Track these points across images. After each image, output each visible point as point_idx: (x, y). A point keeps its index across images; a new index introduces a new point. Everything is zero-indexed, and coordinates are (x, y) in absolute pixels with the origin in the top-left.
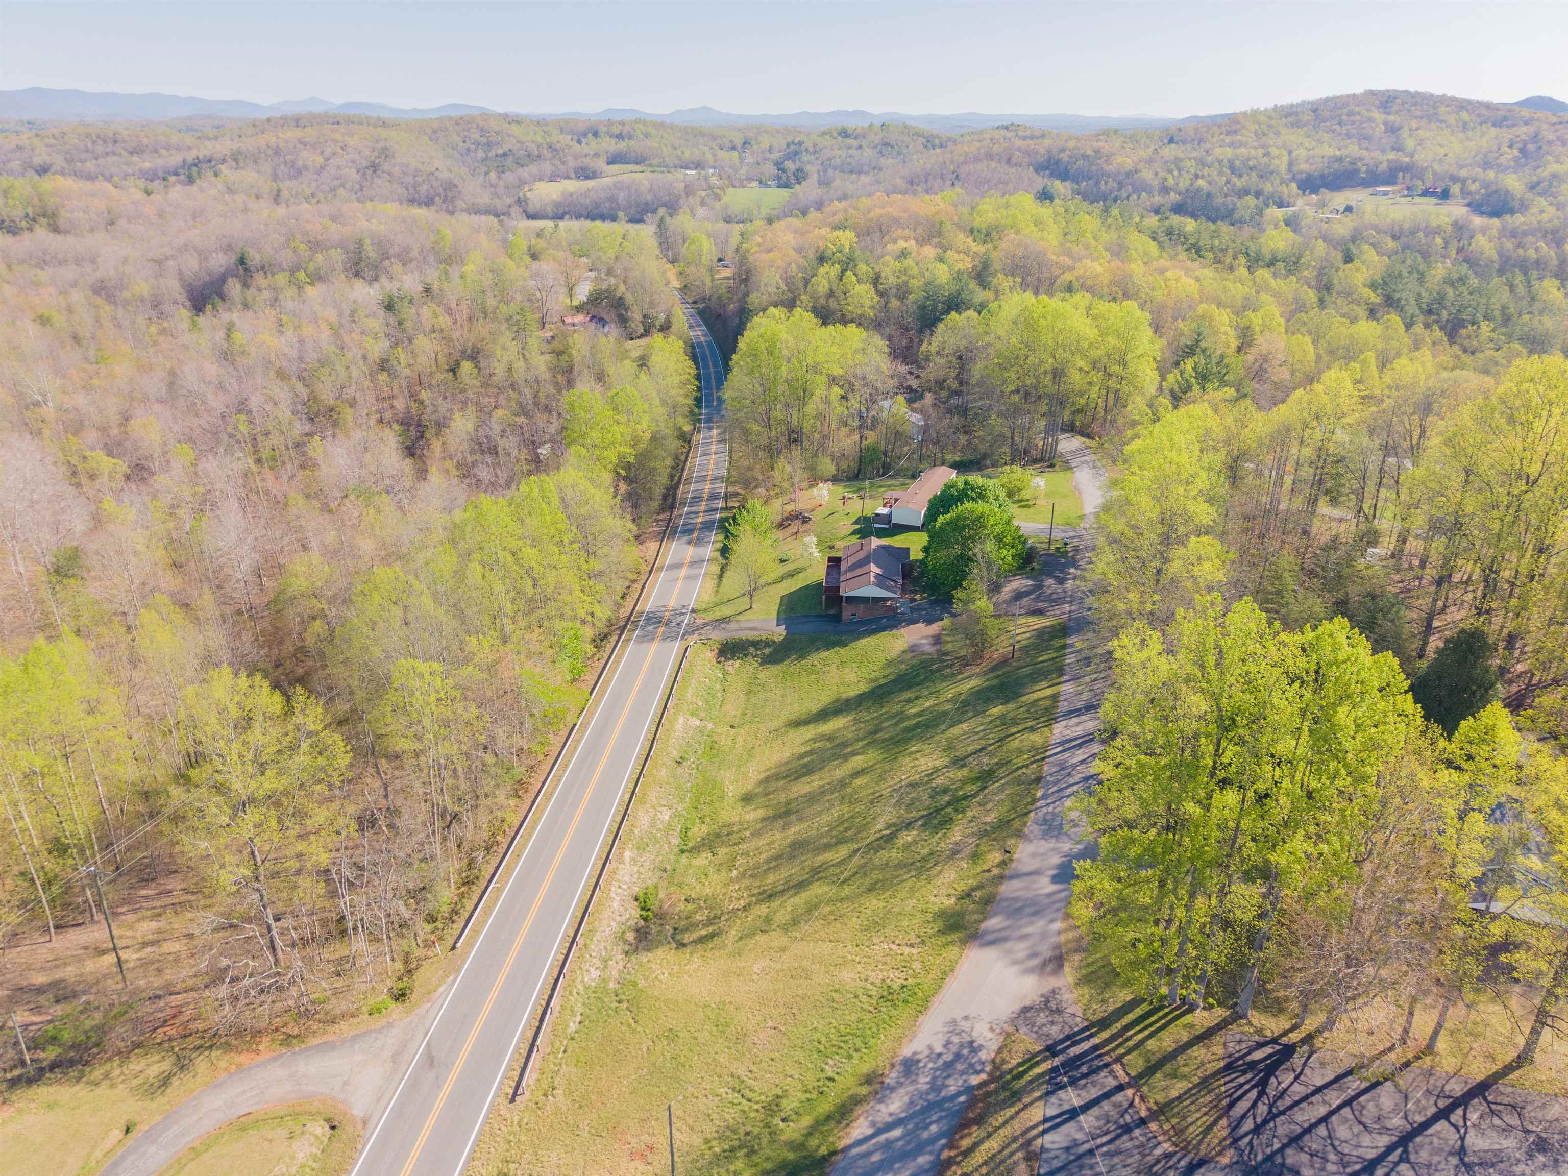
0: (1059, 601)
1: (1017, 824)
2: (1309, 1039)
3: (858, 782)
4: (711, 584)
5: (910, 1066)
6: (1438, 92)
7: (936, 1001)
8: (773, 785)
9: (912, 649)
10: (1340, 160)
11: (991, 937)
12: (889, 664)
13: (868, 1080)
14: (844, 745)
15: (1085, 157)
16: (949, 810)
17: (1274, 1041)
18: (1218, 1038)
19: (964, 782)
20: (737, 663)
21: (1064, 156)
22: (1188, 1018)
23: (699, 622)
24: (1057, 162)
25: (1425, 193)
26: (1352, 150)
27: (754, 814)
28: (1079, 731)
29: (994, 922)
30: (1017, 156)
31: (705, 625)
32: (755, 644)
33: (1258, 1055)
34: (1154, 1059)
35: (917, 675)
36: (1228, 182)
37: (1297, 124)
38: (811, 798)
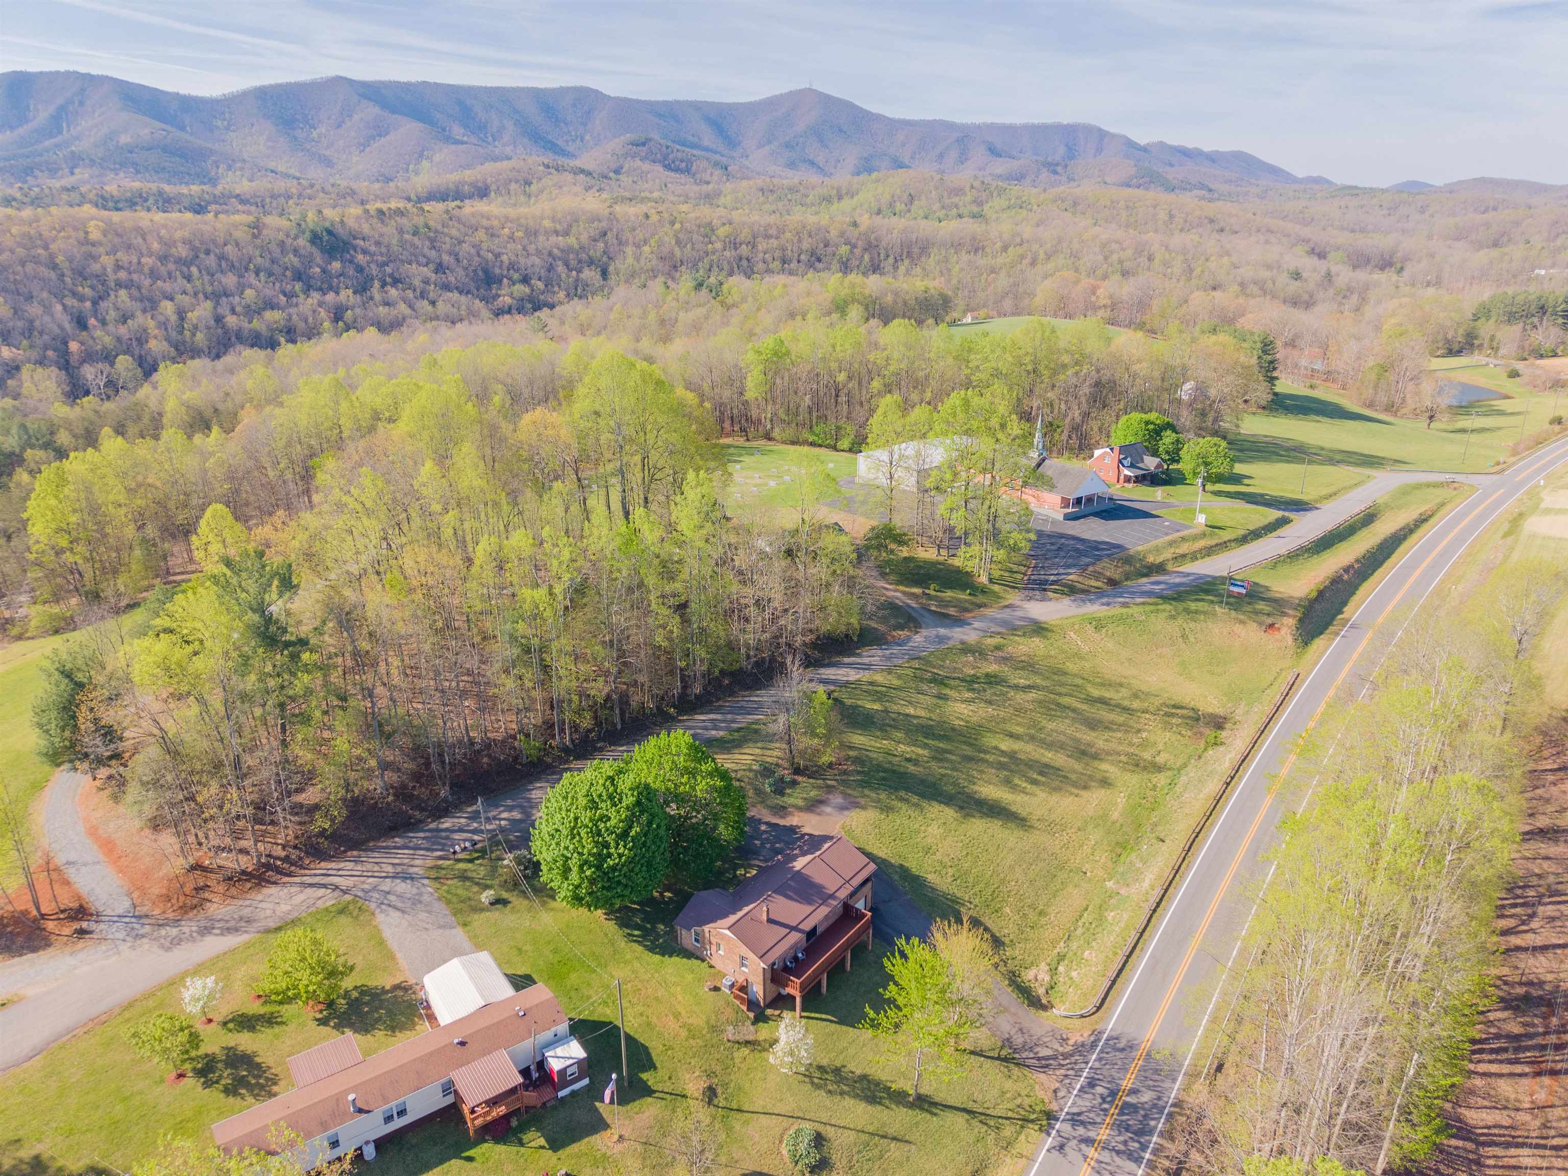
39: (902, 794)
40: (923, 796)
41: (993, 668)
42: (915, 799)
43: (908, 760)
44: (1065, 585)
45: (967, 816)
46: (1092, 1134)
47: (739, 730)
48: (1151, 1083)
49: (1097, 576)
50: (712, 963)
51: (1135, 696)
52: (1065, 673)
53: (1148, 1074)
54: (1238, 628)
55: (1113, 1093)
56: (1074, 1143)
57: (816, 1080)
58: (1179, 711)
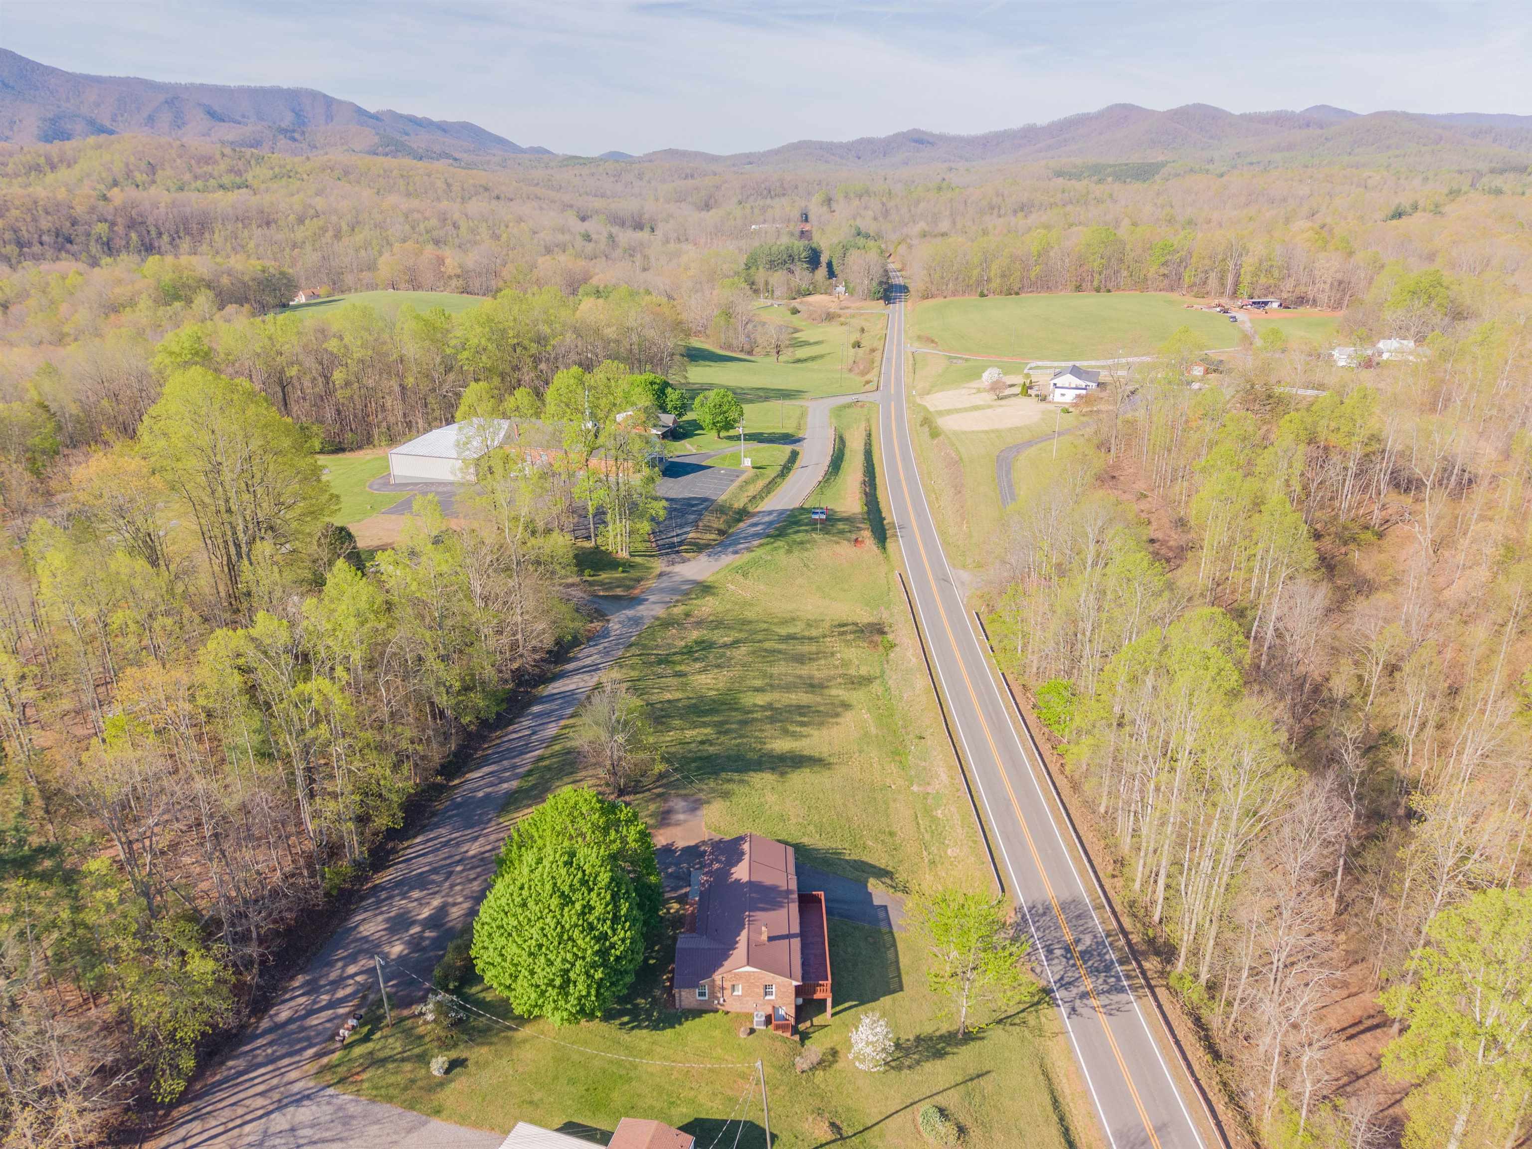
39: (723, 775)
40: (738, 771)
41: (695, 635)
42: (736, 776)
43: (702, 742)
44: (690, 544)
45: (782, 774)
46: (1082, 989)
47: (530, 773)
48: (1081, 928)
49: (708, 529)
50: (726, 1009)
51: (809, 625)
52: (750, 622)
53: (1074, 922)
54: (838, 549)
55: (1067, 949)
56: (1078, 1002)
57: (893, 1064)
58: (845, 629)
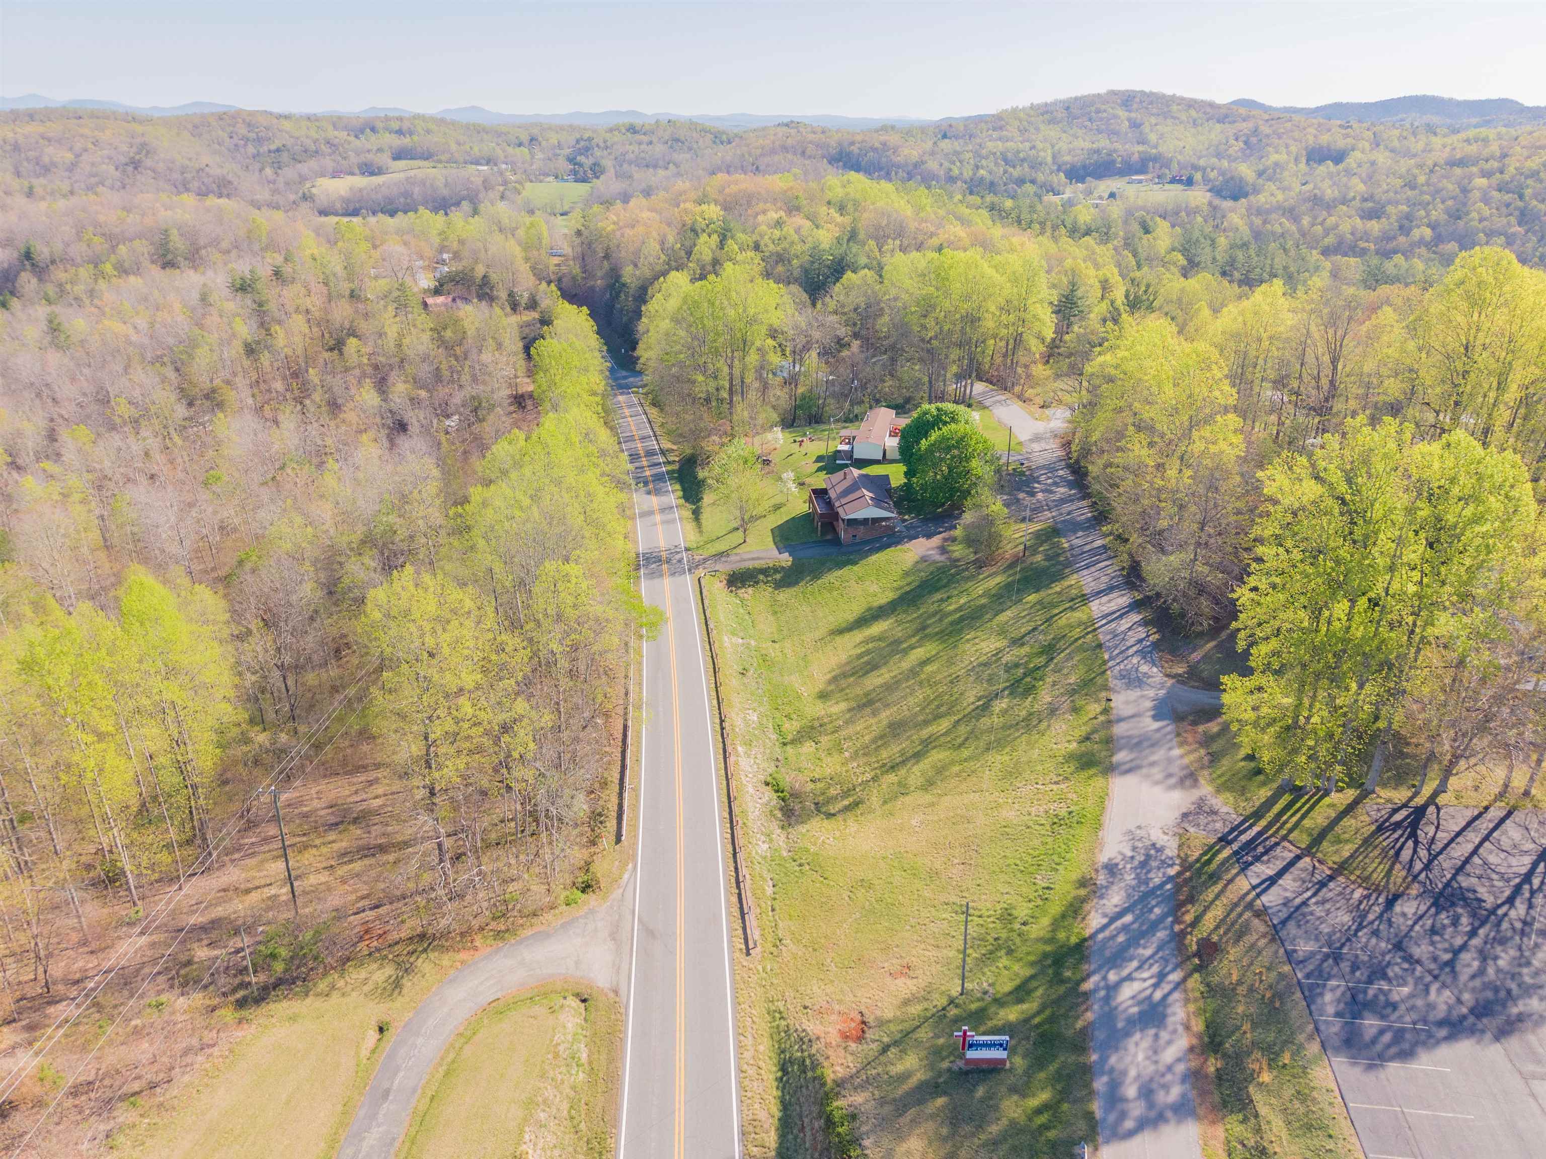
0: (1037, 510)
1: (1099, 681)
2: (1432, 800)
3: (929, 669)
4: (690, 526)
5: (1111, 869)
6: (1169, 92)
7: (1106, 820)
8: (843, 683)
9: (924, 559)
10: (1097, 151)
11: (1127, 767)
12: (906, 574)
13: (1083, 883)
14: (898, 642)
15: (874, 149)
16: (1028, 679)
17: (1405, 806)
18: (1360, 809)
19: (1030, 656)
20: (750, 590)
21: (855, 149)
22: (1327, 801)
23: (697, 558)
24: (849, 154)
25: (1173, 181)
26: (1103, 143)
27: (837, 708)
28: (1113, 606)
29: (1121, 757)
30: (811, 149)
31: (705, 560)
32: (764, 571)
33: (1398, 817)
34: (1315, 833)
35: (939, 580)
36: (1005, 172)
37: (1053, 121)
38: (889, 687)
